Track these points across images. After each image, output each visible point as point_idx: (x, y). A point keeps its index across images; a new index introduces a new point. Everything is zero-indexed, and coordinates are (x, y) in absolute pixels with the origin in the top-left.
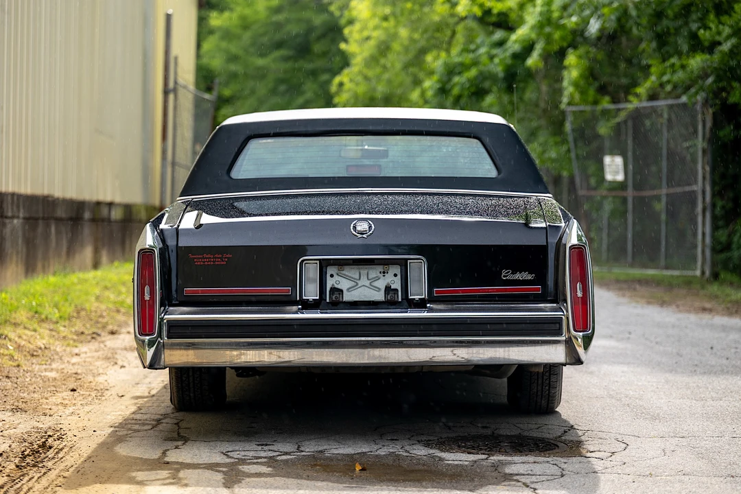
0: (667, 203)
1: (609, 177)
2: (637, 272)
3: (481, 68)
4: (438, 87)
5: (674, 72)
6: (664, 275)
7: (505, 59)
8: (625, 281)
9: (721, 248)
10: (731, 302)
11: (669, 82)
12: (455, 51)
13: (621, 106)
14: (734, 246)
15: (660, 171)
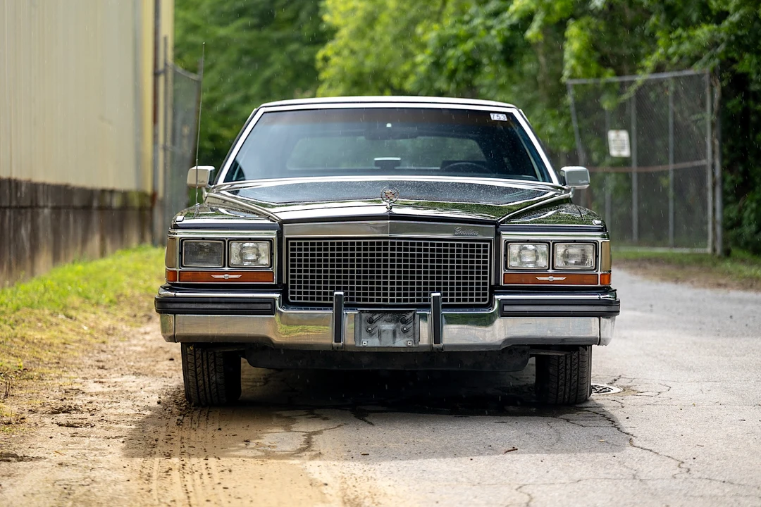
0: (675, 179)
1: (614, 153)
2: (644, 251)
3: (478, 40)
4: (432, 61)
5: (680, 44)
6: (675, 254)
7: (502, 29)
8: (635, 260)
9: (732, 225)
10: (745, 277)
11: (674, 54)
12: (448, 22)
13: (626, 78)
14: (745, 222)
15: (667, 146)
